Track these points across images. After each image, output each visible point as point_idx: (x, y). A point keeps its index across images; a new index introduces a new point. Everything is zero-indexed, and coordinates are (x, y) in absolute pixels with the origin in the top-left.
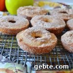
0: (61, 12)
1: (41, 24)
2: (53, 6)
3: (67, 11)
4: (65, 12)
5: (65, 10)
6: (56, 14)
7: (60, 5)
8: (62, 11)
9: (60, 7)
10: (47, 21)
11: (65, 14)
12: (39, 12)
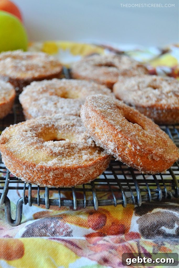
0: (100, 65)
1: (51, 105)
2: (81, 51)
3: (116, 62)
4: (110, 65)
5: (110, 60)
6: (86, 69)
7: (100, 50)
8: (104, 62)
9: (98, 54)
10: (65, 96)
11: (111, 69)
12: (41, 64)
